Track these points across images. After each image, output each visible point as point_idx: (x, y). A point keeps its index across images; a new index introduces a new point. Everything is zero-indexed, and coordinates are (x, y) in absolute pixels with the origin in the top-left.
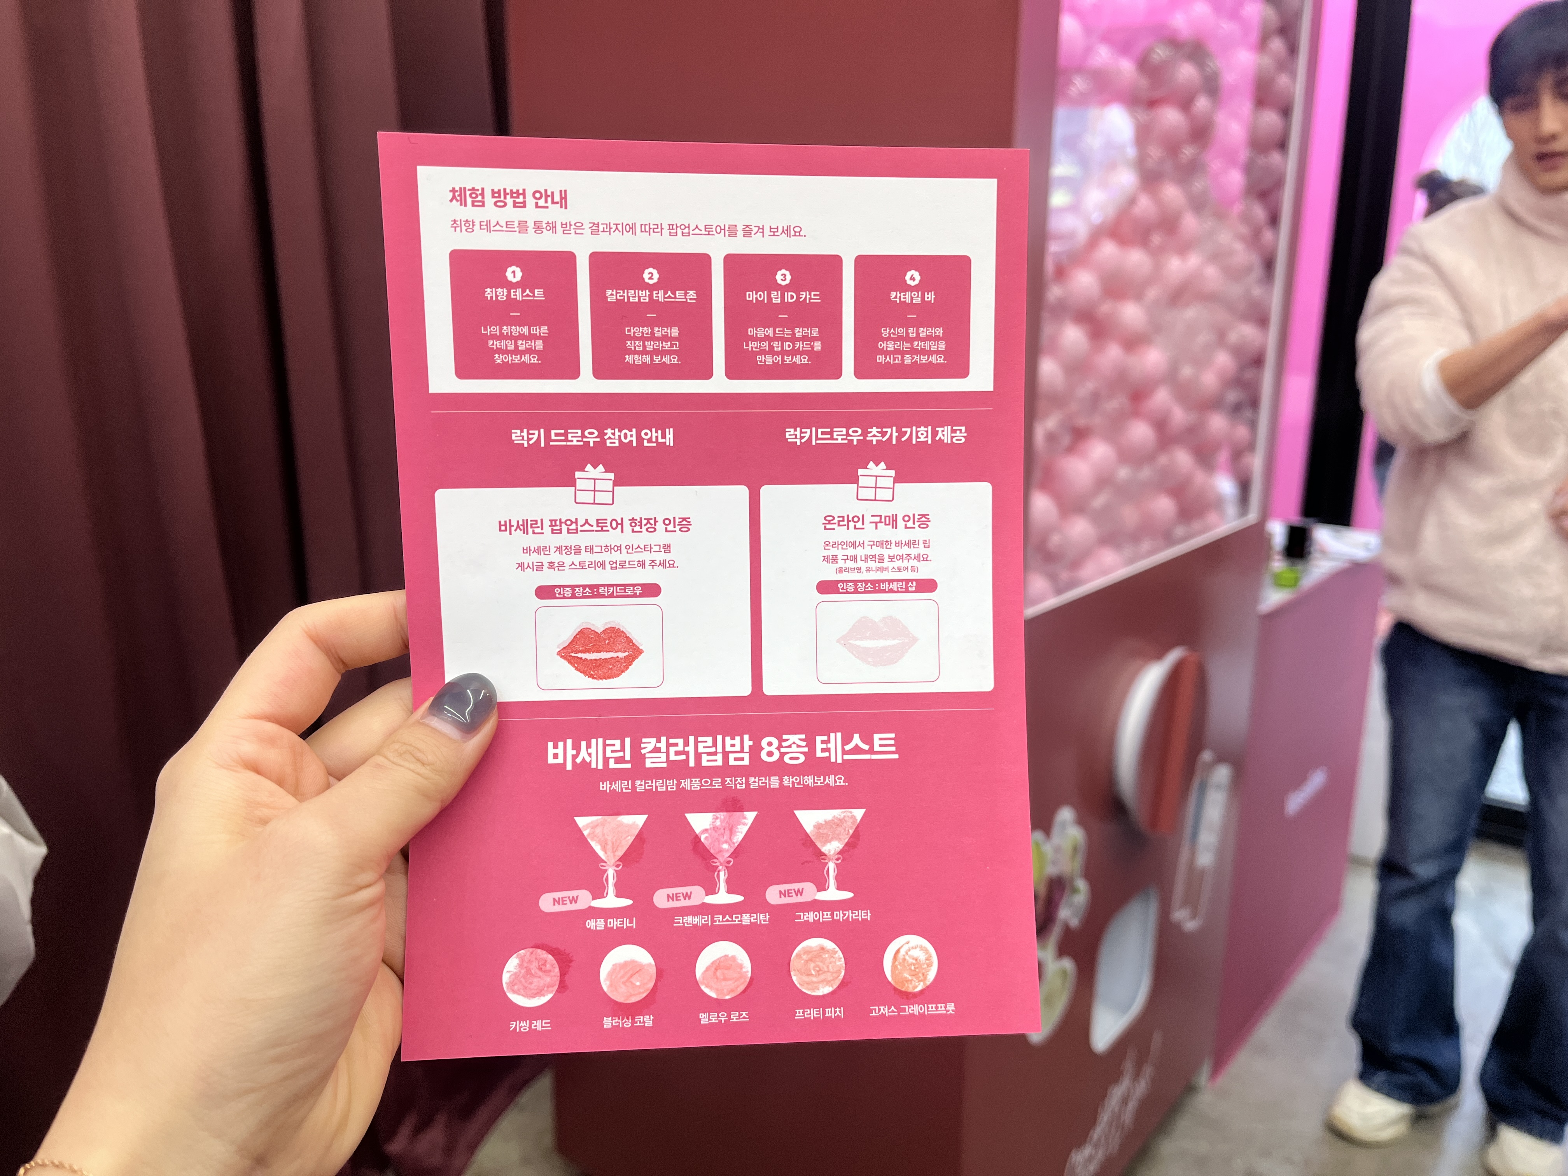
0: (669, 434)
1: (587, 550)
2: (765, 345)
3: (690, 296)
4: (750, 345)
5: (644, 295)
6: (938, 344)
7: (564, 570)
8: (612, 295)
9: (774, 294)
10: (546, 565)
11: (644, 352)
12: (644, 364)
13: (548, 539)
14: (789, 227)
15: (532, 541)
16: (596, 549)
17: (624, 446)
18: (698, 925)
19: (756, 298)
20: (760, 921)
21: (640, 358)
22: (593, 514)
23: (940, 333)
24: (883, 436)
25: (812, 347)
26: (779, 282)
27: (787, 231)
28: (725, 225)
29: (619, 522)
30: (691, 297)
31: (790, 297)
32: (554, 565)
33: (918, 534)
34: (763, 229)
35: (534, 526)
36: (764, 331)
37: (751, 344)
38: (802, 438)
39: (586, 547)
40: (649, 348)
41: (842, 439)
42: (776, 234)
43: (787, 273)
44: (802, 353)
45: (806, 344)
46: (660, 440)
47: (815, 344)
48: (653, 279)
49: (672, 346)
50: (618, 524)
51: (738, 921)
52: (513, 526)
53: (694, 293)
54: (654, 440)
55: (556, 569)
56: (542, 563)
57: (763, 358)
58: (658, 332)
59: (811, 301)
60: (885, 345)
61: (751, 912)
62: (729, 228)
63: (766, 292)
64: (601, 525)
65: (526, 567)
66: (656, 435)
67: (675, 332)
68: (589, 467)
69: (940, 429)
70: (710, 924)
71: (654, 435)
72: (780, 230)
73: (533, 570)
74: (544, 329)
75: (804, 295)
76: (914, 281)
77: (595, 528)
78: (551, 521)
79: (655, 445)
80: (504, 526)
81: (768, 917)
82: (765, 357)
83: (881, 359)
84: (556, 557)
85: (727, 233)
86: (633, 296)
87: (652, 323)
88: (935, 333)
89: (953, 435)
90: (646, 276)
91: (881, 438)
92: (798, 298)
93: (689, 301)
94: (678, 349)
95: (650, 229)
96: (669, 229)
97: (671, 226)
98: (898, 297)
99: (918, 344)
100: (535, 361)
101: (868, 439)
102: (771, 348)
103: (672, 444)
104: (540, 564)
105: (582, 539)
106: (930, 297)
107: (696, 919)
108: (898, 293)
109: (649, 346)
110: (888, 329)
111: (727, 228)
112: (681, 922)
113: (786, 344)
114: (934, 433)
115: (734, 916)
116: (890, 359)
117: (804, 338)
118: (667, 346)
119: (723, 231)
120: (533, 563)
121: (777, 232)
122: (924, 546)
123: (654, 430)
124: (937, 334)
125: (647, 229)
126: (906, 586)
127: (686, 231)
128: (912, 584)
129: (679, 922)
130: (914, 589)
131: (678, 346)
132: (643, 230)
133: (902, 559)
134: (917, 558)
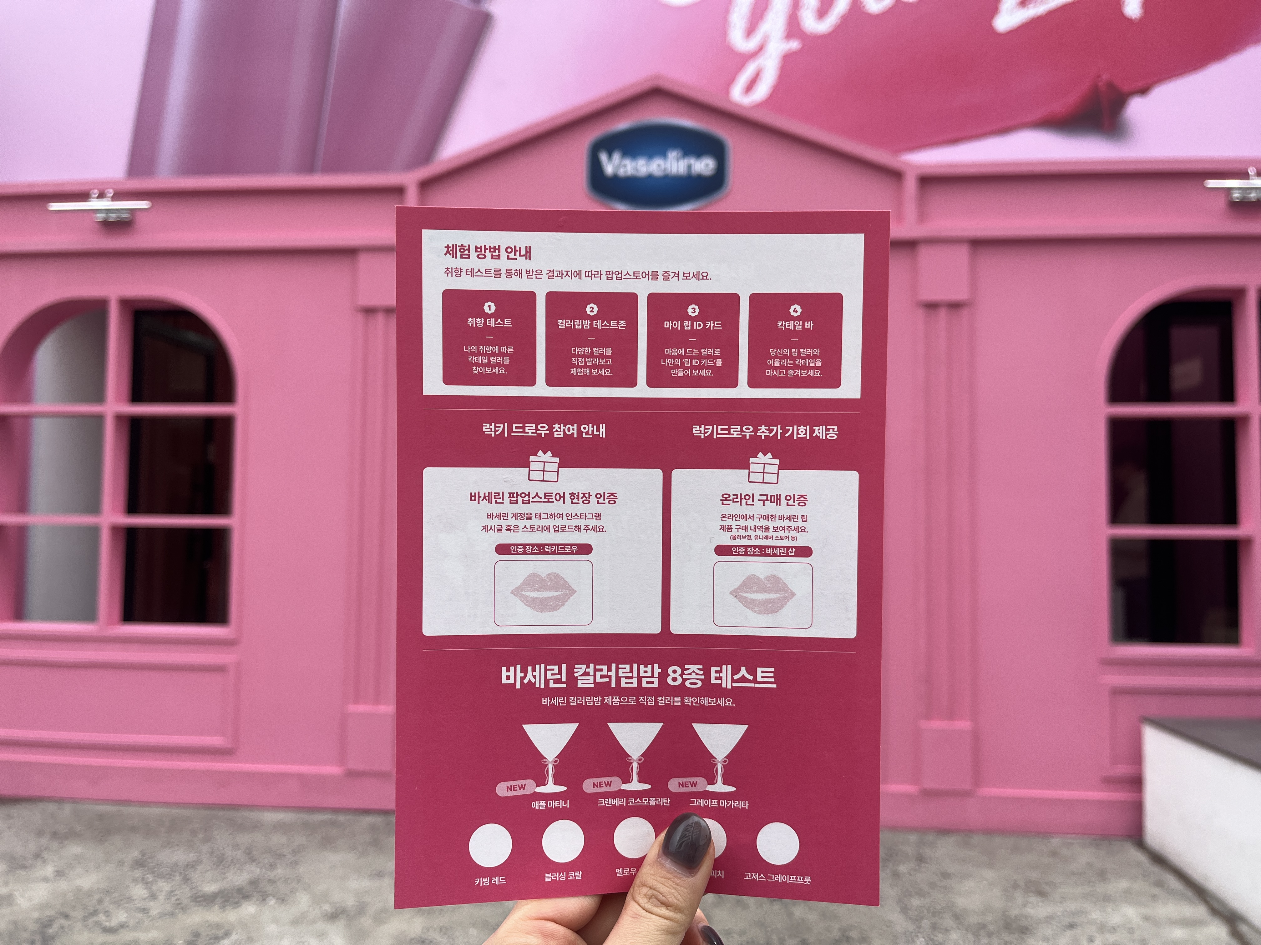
0: (602, 429)
1: (537, 517)
2: (678, 362)
3: (621, 324)
4: (666, 362)
5: (586, 324)
6: (815, 361)
7: (518, 532)
8: (562, 324)
9: (686, 323)
10: (504, 528)
11: (585, 366)
12: (585, 375)
13: (507, 507)
14: (698, 273)
15: (495, 508)
16: (543, 516)
17: (568, 438)
18: (616, 805)
19: (672, 326)
20: (663, 803)
21: (582, 371)
22: (542, 489)
23: (817, 353)
24: (770, 433)
25: (715, 363)
26: (690, 314)
27: (697, 276)
28: (649, 272)
29: (562, 495)
30: (622, 325)
31: (698, 325)
32: (511, 528)
33: (797, 510)
34: (678, 274)
35: (496, 497)
36: (677, 351)
38: (705, 433)
39: (536, 514)
40: (589, 363)
41: (737, 434)
42: (688, 278)
43: (696, 307)
44: (707, 368)
45: (710, 361)
46: (595, 433)
47: (717, 361)
48: (593, 312)
49: (606, 362)
50: (560, 497)
51: (647, 803)
52: (481, 497)
53: (624, 322)
54: (590, 433)
55: (512, 531)
56: (502, 526)
57: (676, 372)
58: (596, 351)
59: (715, 328)
60: (772, 362)
61: (656, 797)
62: (652, 273)
63: (679, 322)
64: (548, 497)
65: (489, 529)
66: (592, 429)
67: (609, 351)
68: (540, 453)
69: (816, 428)
70: (625, 805)
72: (692, 275)
73: (495, 532)
74: (511, 349)
75: (708, 324)
76: (796, 313)
77: (543, 500)
78: (510, 493)
79: (591, 436)
80: (474, 497)
81: (669, 800)
82: (677, 370)
83: (769, 373)
84: (512, 522)
85: (650, 277)
86: (578, 325)
87: (592, 345)
88: (813, 353)
89: (827, 432)
90: (588, 310)
91: (768, 434)
92: (705, 326)
93: (620, 328)
94: (611, 364)
95: (591, 275)
96: (607, 275)
97: (608, 273)
98: (784, 325)
99: (799, 361)
100: (502, 372)
101: (758, 434)
102: (683, 363)
103: (604, 436)
104: (500, 527)
105: (533, 508)
106: (809, 325)
107: (615, 801)
108: (784, 322)
109: (589, 362)
110: (775, 349)
111: (650, 274)
113: (694, 361)
114: (812, 431)
115: (643, 799)
116: (777, 373)
117: (709, 357)
118: (602, 362)
119: (647, 276)
120: (495, 526)
121: (689, 276)
122: (802, 520)
123: (590, 425)
124: (815, 353)
125: (590, 275)
126: (787, 552)
127: (620, 276)
128: (792, 550)
129: (602, 803)
130: (793, 554)
131: (611, 362)
132: (587, 275)
133: (784, 530)
134: (797, 529)
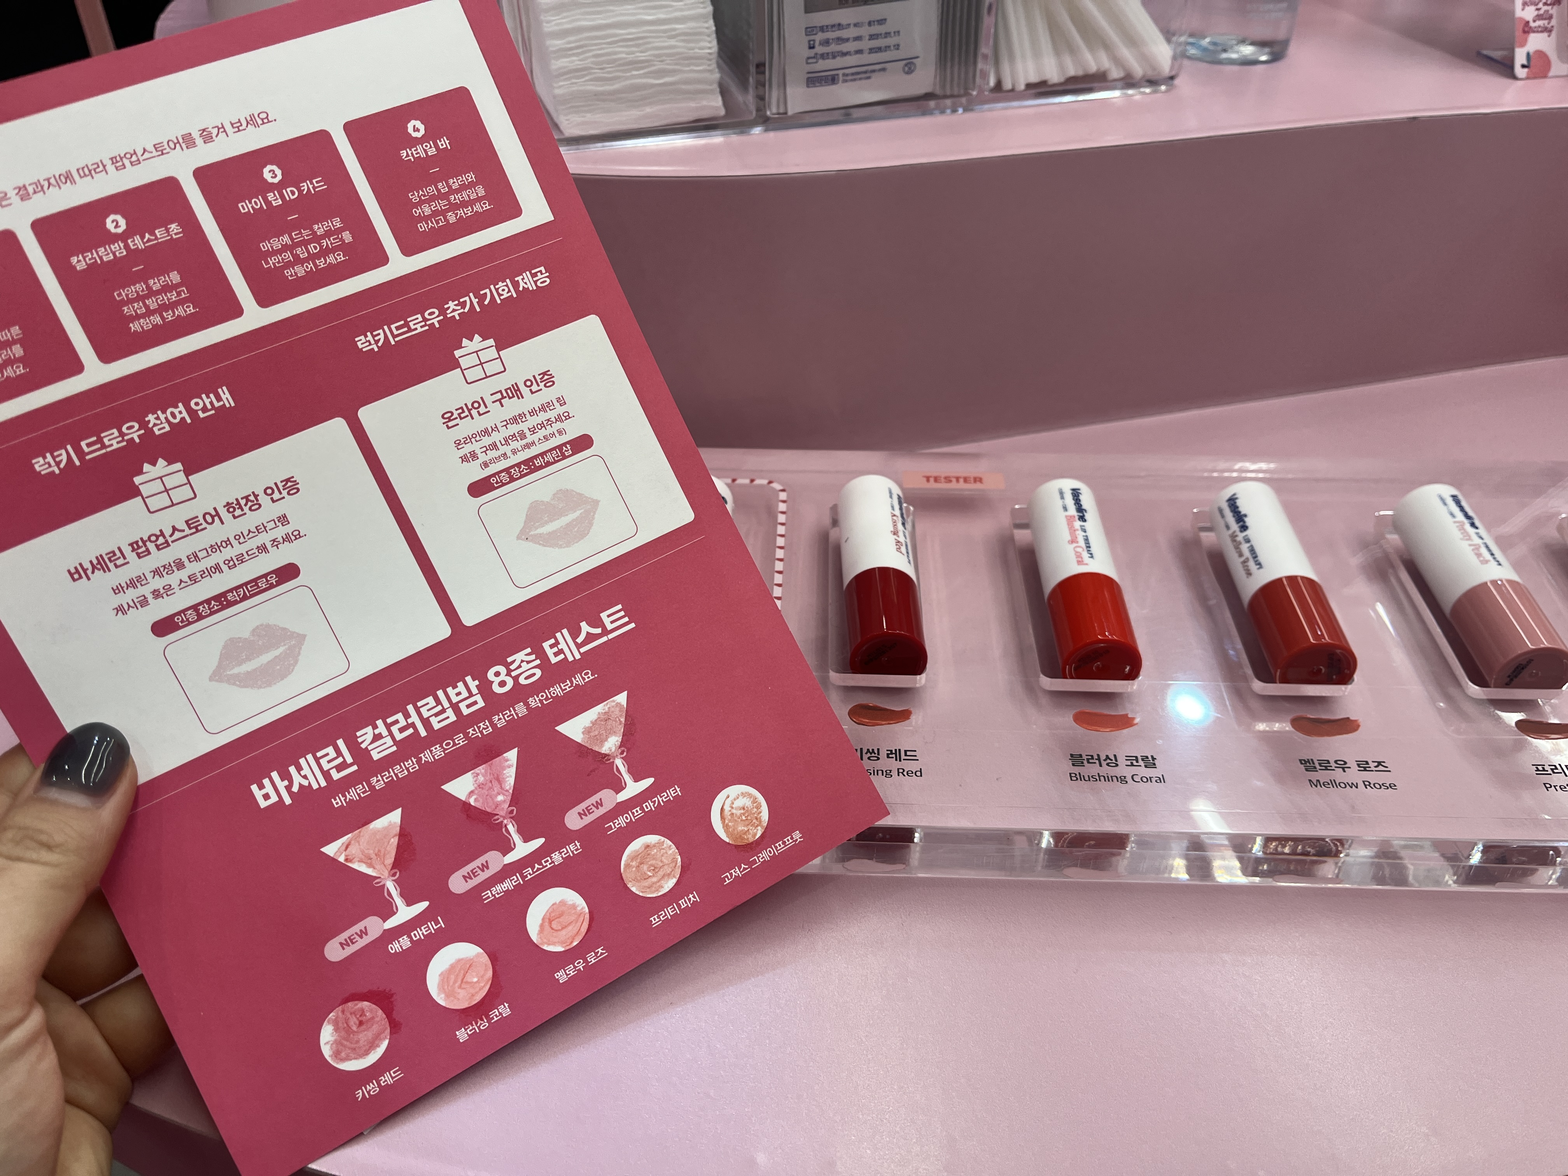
0: (225, 394)
1: (191, 560)
2: (288, 256)
3: (173, 231)
4: (271, 262)
5: (118, 249)
6: (475, 190)
7: (175, 593)
8: (79, 262)
9: (270, 196)
10: (150, 597)
11: (149, 313)
12: (156, 326)
13: (136, 566)
14: (252, 116)
15: (119, 576)
16: (200, 555)
17: (178, 428)
18: (510, 889)
19: (252, 207)
20: (572, 852)
21: (148, 321)
22: (178, 517)
23: (472, 178)
24: (464, 307)
25: (342, 240)
26: (270, 180)
27: (252, 121)
28: (177, 138)
29: (214, 513)
30: (175, 231)
31: (291, 194)
32: (160, 592)
33: (547, 395)
34: (223, 127)
35: (112, 559)
36: (279, 241)
37: (271, 260)
38: (377, 342)
39: (188, 557)
40: (153, 306)
41: (422, 327)
42: (241, 128)
43: (274, 167)
44: (333, 250)
45: (334, 239)
46: (217, 404)
47: (343, 236)
48: (120, 226)
49: (179, 294)
50: (213, 517)
51: (550, 864)
52: (87, 569)
53: (176, 226)
54: (209, 407)
55: (165, 595)
56: (144, 596)
57: (293, 271)
58: (155, 284)
59: (317, 190)
60: (420, 210)
61: (558, 849)
62: (183, 139)
63: (260, 197)
64: (193, 525)
65: (126, 608)
66: (209, 400)
67: (175, 277)
68: (146, 467)
69: (519, 278)
70: (522, 883)
71: (207, 401)
72: (244, 123)
73: (137, 609)
74: (16, 330)
75: (305, 187)
76: (419, 132)
77: (188, 532)
78: (131, 545)
79: (213, 412)
80: (77, 574)
81: (578, 844)
82: (293, 269)
83: (422, 227)
84: (158, 583)
85: (184, 146)
86: (104, 254)
87: (143, 277)
88: (467, 180)
89: (535, 279)
90: (110, 225)
91: (462, 310)
92: (300, 191)
93: (174, 237)
94: (188, 295)
95: (89, 171)
96: (113, 163)
97: (114, 160)
98: (410, 155)
99: (455, 197)
100: (21, 370)
101: (449, 316)
102: (296, 257)
103: (233, 404)
104: (143, 598)
105: (179, 550)
106: (444, 143)
107: (505, 885)
108: (408, 150)
109: (152, 303)
110: (415, 192)
111: (181, 141)
112: (491, 896)
113: (311, 247)
114: (516, 285)
115: (543, 861)
116: (433, 223)
117: (328, 234)
118: (173, 296)
119: (178, 145)
120: (133, 600)
121: (241, 125)
122: (560, 404)
123: (204, 396)
124: (470, 180)
125: (87, 172)
126: (561, 453)
127: (135, 158)
128: (566, 447)
129: (489, 897)
130: (570, 452)
131: (186, 292)
132: (82, 174)
133: (544, 426)
134: (559, 419)
